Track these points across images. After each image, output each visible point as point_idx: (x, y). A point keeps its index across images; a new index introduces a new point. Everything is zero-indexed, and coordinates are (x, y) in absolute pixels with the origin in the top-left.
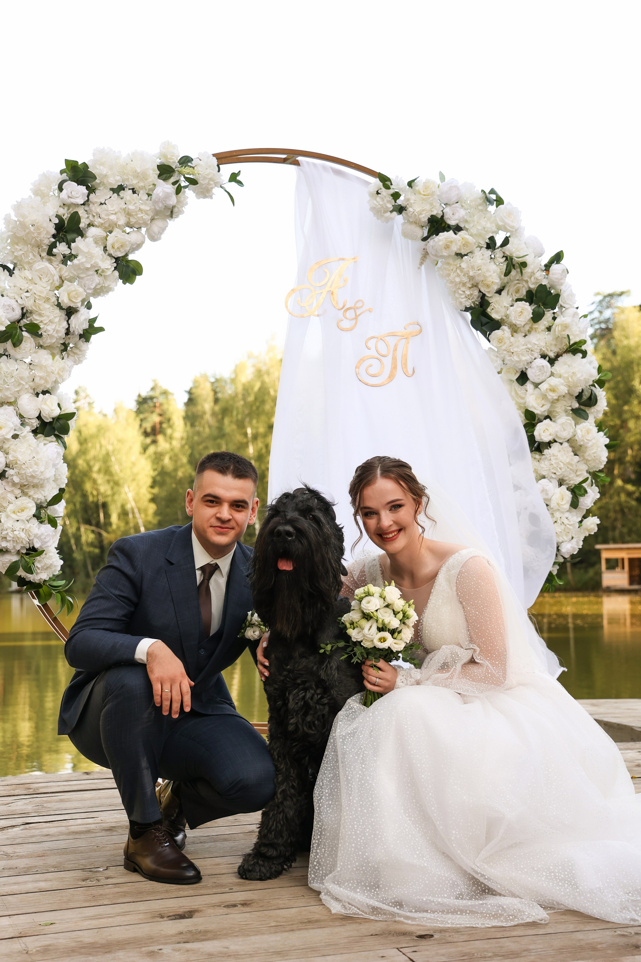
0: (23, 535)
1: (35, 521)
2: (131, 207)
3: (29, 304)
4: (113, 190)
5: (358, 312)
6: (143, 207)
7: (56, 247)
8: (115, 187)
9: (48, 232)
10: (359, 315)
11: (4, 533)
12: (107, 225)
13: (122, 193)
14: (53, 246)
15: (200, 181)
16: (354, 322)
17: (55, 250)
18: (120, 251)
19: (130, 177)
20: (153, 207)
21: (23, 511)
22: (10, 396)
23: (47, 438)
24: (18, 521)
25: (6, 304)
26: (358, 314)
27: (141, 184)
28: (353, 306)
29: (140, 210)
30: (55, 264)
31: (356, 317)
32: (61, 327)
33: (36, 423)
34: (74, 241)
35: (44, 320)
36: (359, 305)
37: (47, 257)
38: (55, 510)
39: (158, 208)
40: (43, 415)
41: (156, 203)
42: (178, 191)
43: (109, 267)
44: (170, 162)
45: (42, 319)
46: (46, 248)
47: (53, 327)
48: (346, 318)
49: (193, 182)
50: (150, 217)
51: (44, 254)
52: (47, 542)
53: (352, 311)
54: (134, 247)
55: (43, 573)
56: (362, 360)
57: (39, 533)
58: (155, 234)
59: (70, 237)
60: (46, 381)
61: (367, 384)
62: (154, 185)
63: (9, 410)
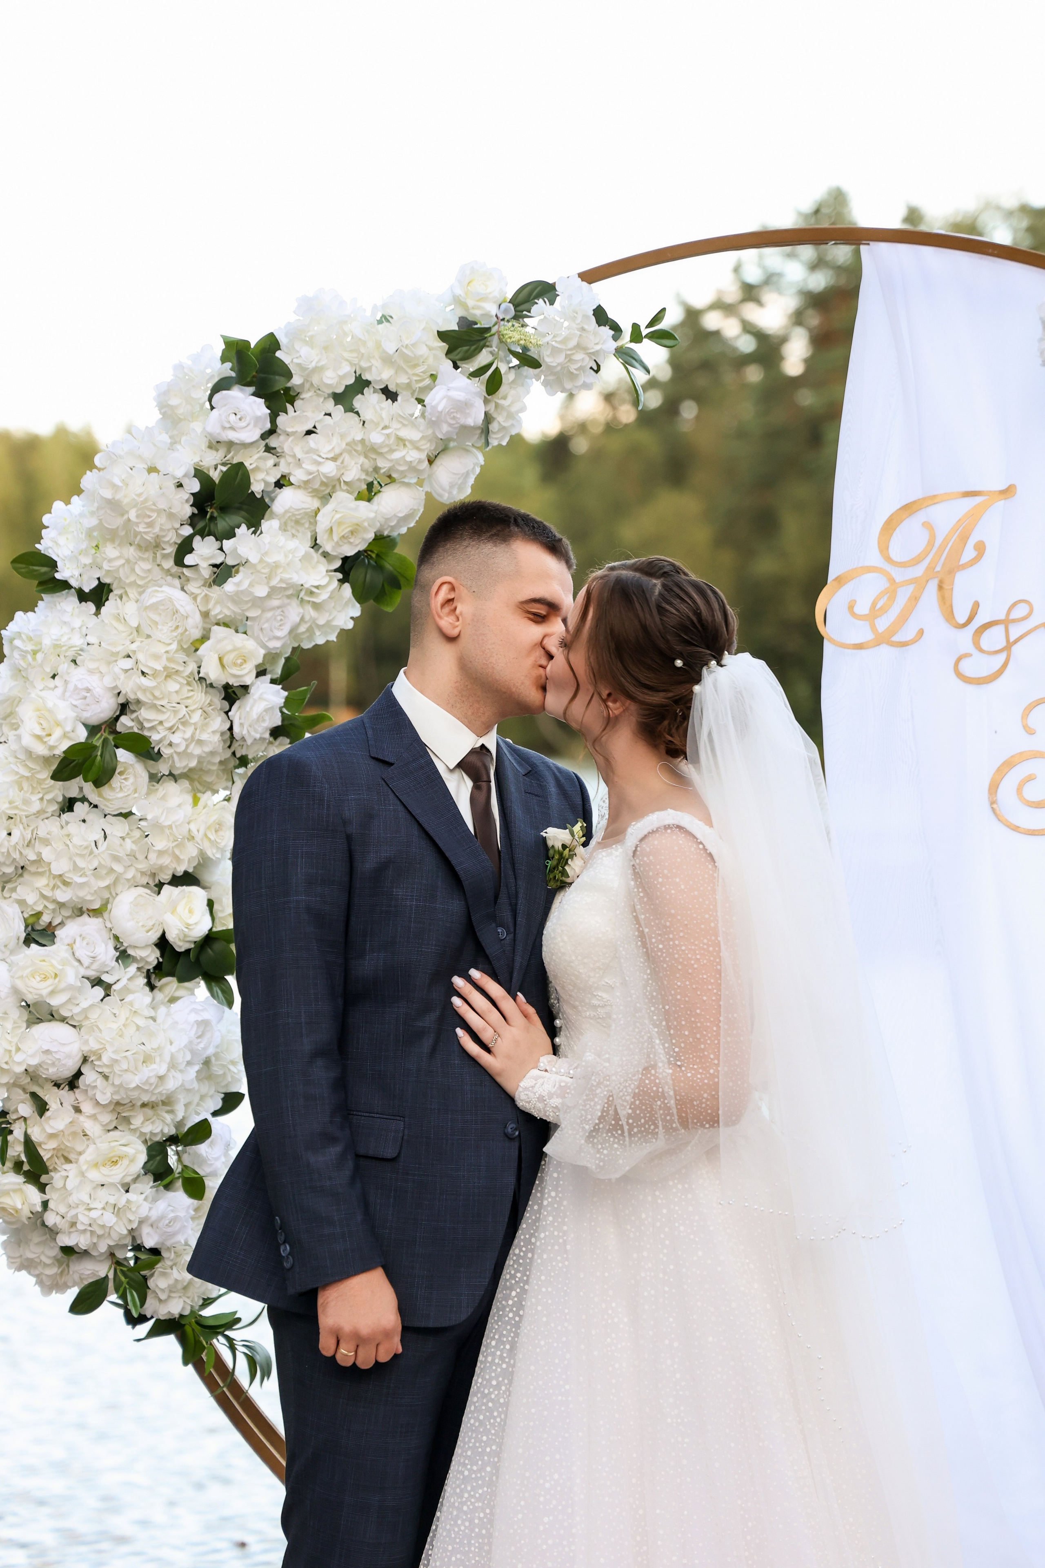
0: (109, 1219)
1: (147, 1185)
2: (376, 438)
3: (131, 687)
4: (338, 398)
5: (1015, 632)
6: (404, 433)
7: (191, 550)
8: (340, 390)
9: (171, 516)
10: (1016, 641)
11: (73, 1212)
12: (316, 485)
13: (358, 402)
14: (185, 548)
15: (547, 359)
16: (1002, 657)
17: (189, 560)
18: (351, 543)
19: (374, 362)
20: (430, 432)
21: (115, 1163)
22: (89, 898)
23: (187, 984)
24: (103, 1185)
25: (80, 686)
26: (1012, 638)
27: (403, 379)
28: (1002, 617)
29: (401, 441)
30: (192, 587)
31: (1009, 646)
32: (210, 730)
33: (153, 957)
34: (231, 535)
35: (166, 720)
36: (1017, 614)
37: (176, 569)
38: (197, 1155)
39: (440, 436)
40: (171, 937)
41: (434, 424)
42: (494, 385)
43: (323, 582)
44: (475, 315)
45: (161, 717)
46: (171, 550)
47: (188, 735)
48: (982, 651)
49: (528, 360)
50: (423, 456)
51: (169, 564)
52: (174, 1234)
53: (998, 631)
54: (392, 524)
55: (176, 1300)
56: (1008, 765)
57: (154, 1215)
58: (444, 490)
59: (222, 524)
60: (177, 859)
61: (1016, 829)
62: (433, 377)
63: (90, 925)
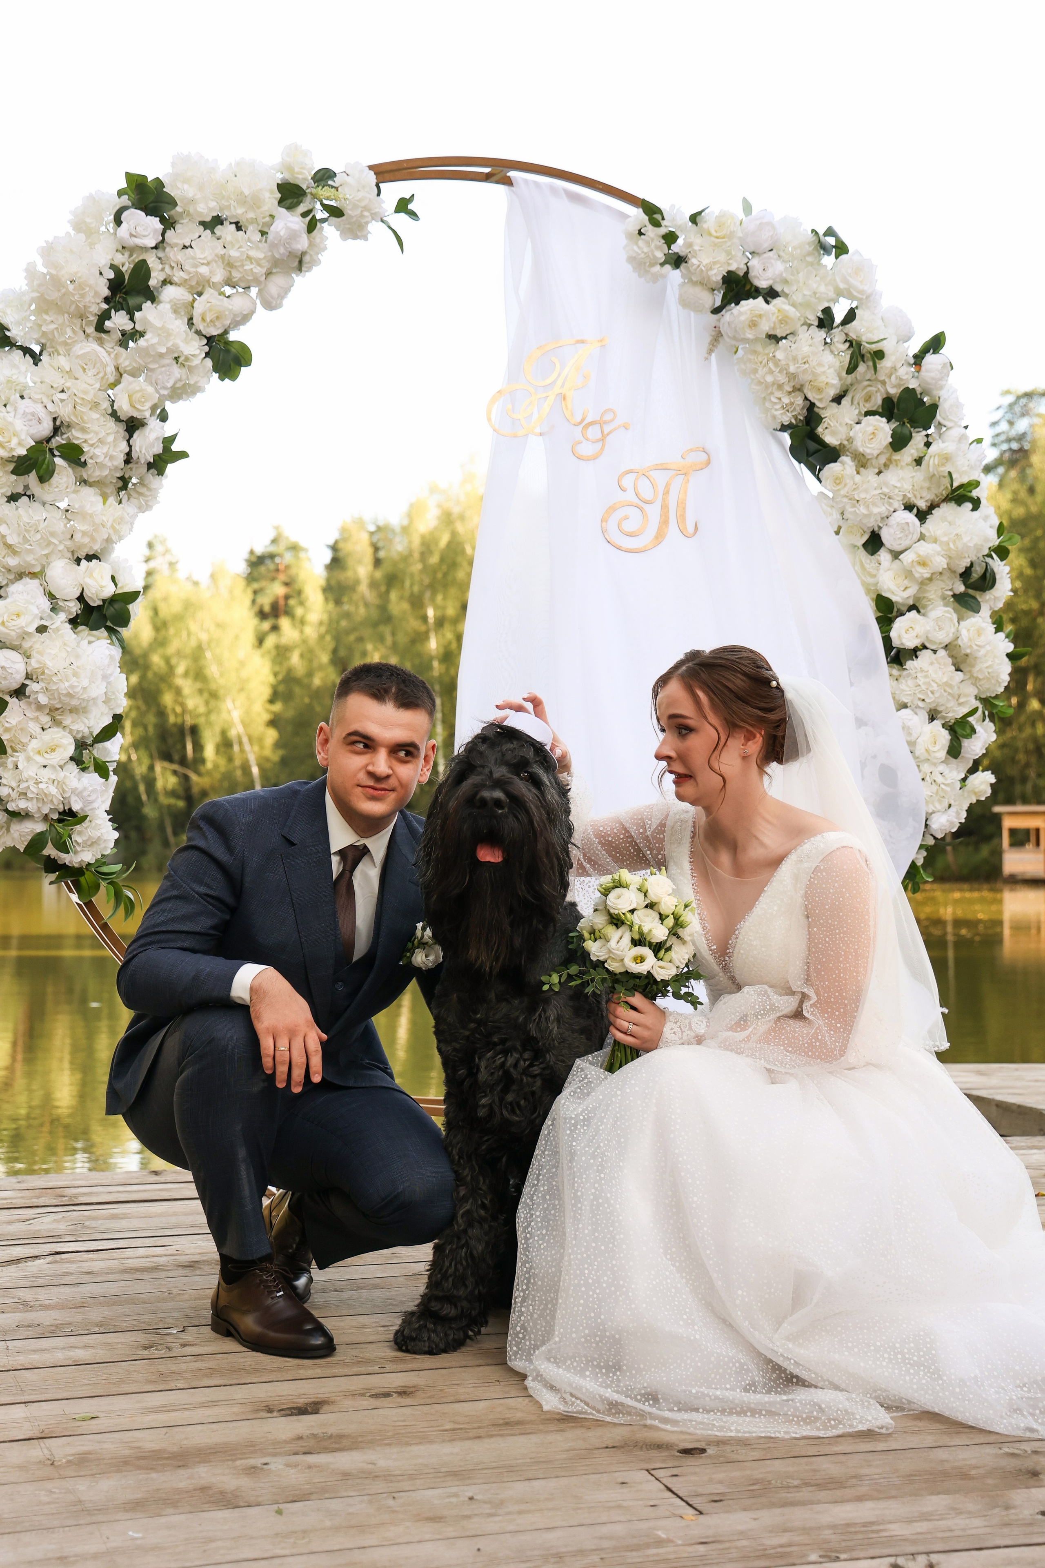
0: (53, 790)
1: (73, 767)
2: (234, 253)
3: (65, 412)
4: (204, 224)
5: (607, 429)
6: (252, 253)
7: (109, 318)
8: (208, 219)
9: (96, 294)
10: (608, 434)
11: (23, 785)
12: (194, 283)
13: (219, 230)
14: (105, 316)
15: (348, 211)
16: (600, 444)
17: (108, 324)
18: (215, 326)
19: (232, 202)
20: (270, 254)
21: (53, 750)
22: (33, 562)
23: (94, 632)
24: (45, 767)
25: (27, 411)
26: (606, 432)
27: (251, 215)
28: (598, 418)
29: (249, 258)
30: (108, 346)
31: (603, 438)
32: (118, 450)
33: (75, 608)
34: (139, 309)
35: (90, 439)
36: (607, 417)
37: (95, 334)
38: (105, 749)
39: (277, 256)
40: (88, 594)
41: (273, 246)
42: (312, 226)
43: (197, 352)
44: (298, 178)
45: (86, 437)
46: (94, 319)
47: (105, 450)
48: (587, 439)
49: (336, 212)
50: (264, 271)
51: (91, 330)
52: (92, 802)
53: (597, 428)
54: (238, 319)
55: (86, 852)
56: (612, 509)
57: (80, 786)
58: (273, 298)
59: (132, 301)
60: (93, 539)
61: (619, 548)
62: (272, 217)
63: (33, 585)
